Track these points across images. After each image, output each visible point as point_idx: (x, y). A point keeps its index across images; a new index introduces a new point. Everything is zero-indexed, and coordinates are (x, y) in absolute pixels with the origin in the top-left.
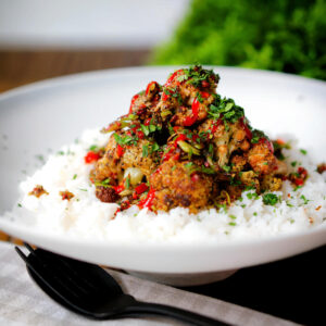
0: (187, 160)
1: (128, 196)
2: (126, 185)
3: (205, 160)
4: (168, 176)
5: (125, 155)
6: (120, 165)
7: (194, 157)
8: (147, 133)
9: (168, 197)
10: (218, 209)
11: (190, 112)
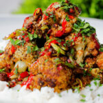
0: (56, 56)
1: (15, 79)
2: (15, 72)
3: (68, 58)
4: (42, 66)
5: (16, 52)
6: (12, 59)
7: (61, 55)
8: (31, 39)
9: (41, 79)
10: (73, 90)
11: (60, 28)
